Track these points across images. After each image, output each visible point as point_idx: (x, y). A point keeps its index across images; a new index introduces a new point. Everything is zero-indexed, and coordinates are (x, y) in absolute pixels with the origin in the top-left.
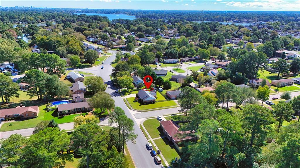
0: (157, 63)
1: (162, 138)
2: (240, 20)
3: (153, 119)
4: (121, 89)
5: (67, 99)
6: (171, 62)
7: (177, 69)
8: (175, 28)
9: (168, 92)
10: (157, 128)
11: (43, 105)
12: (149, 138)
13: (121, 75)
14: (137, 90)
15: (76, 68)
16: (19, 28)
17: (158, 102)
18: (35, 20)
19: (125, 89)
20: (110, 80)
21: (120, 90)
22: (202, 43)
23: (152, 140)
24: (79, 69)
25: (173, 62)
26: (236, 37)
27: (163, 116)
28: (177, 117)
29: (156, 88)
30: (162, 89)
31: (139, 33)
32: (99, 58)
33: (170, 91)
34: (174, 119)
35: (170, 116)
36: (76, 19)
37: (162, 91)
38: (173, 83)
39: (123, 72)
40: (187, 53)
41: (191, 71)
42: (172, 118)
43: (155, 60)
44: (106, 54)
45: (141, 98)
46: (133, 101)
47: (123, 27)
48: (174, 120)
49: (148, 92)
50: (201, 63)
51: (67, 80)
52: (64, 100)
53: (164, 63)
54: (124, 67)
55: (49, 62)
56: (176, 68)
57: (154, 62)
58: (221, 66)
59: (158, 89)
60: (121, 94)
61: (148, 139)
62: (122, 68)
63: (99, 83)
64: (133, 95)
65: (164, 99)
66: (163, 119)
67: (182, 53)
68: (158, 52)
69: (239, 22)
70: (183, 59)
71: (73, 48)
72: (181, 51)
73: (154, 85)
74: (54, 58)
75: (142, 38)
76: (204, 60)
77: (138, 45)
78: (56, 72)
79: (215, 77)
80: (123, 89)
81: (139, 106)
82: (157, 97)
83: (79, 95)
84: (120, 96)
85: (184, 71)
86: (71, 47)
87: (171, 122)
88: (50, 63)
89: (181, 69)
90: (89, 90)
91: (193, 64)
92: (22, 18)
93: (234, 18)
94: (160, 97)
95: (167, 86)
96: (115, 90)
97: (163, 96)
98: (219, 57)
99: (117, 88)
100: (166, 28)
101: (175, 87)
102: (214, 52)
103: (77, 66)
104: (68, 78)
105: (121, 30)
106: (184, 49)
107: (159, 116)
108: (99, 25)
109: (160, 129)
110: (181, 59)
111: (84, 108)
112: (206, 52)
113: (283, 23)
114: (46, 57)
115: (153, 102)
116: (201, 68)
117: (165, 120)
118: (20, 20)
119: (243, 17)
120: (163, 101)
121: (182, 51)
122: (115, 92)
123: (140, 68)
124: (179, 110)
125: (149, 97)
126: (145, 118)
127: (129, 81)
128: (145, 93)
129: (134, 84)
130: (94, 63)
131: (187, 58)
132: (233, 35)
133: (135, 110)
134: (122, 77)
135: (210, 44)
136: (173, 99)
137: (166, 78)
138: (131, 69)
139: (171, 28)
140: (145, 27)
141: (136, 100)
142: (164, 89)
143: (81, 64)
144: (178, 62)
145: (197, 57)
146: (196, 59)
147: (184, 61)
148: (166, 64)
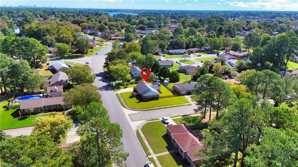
0: (160, 54)
1: (171, 154)
2: (246, 17)
3: (156, 122)
4: (115, 81)
5: (40, 93)
6: (177, 52)
7: (185, 60)
8: (179, 23)
9: (177, 86)
10: (162, 136)
11: (5, 101)
12: (150, 153)
13: (115, 64)
14: (135, 83)
15: (64, 59)
16: (14, 22)
17: (163, 97)
18: (33, 15)
19: (119, 81)
20: (103, 71)
21: (113, 83)
22: (211, 33)
23: (154, 156)
24: (68, 60)
25: (179, 53)
26: (247, 30)
27: (171, 117)
28: (191, 119)
29: (160, 81)
30: (167, 81)
31: (141, 25)
32: (93, 48)
33: (178, 84)
34: (186, 122)
35: (181, 117)
36: (76, 15)
37: (167, 84)
38: (181, 76)
39: (118, 61)
40: (196, 44)
41: (202, 62)
42: (183, 120)
43: (158, 50)
44: (102, 45)
45: (140, 92)
46: (129, 97)
47: (124, 20)
48: (187, 124)
49: (149, 85)
50: (213, 54)
51: (49, 71)
52: (37, 95)
53: (169, 54)
54: (119, 55)
55: (24, 48)
56: (183, 59)
57: (157, 52)
58: (237, 57)
59: (162, 81)
60: (114, 88)
61: (148, 154)
62: (117, 56)
63: (84, 72)
64: (130, 89)
65: (171, 94)
66: (171, 122)
67: (190, 44)
68: (162, 42)
69: (245, 18)
70: (191, 49)
71: (63, 36)
72: (188, 42)
73: (157, 77)
74: (32, 42)
75: (143, 30)
76: (216, 52)
77: (140, 37)
78: (35, 60)
79: (235, 68)
80: (117, 82)
81: (137, 103)
82: (161, 92)
83: (56, 87)
84: (112, 90)
85: (193, 62)
86: (61, 36)
87: (184, 128)
88: (26, 49)
89: (189, 60)
90: (72, 82)
91: (203, 55)
92: (21, 14)
93: (239, 15)
94: (165, 91)
95: (174, 79)
96: (107, 83)
97: (170, 90)
98: (233, 47)
99: (110, 81)
100: (170, 22)
101: (185, 80)
102: (227, 42)
103: (66, 56)
104: (51, 68)
105: (121, 23)
106: (191, 39)
107: (165, 118)
108: (98, 19)
109: (167, 137)
110: (189, 49)
111: (59, 105)
112: (218, 41)
113: (293, 19)
114: (22, 41)
115: (155, 98)
116: (214, 59)
117: (174, 124)
118: (18, 16)
119: (248, 14)
120: (170, 97)
121: (190, 41)
122: (107, 85)
123: (140, 57)
124: (194, 110)
125: (151, 91)
126: (144, 121)
127: (124, 71)
128: (146, 86)
129: (132, 75)
130: (86, 53)
131: (196, 49)
132: (243, 28)
133: (131, 109)
134: (115, 66)
135: (220, 35)
136: (183, 95)
137: (171, 69)
138: (128, 58)
139: (175, 22)
140: (148, 20)
141: (133, 95)
142: (170, 82)
143: (71, 55)
144: (185, 53)
145: (207, 48)
146: (206, 50)
147: (192, 52)
148: (171, 55)
